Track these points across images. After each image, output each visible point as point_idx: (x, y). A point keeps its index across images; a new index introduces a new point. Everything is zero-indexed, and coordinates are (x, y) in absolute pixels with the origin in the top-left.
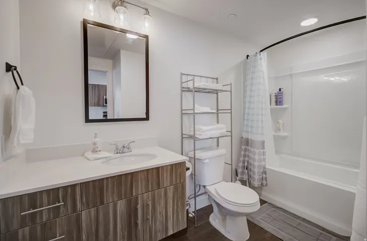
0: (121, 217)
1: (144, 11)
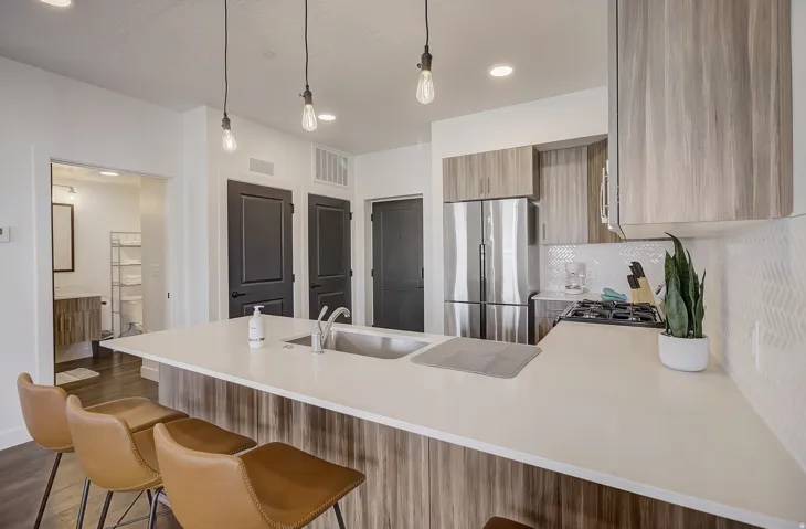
1: (69, 189)
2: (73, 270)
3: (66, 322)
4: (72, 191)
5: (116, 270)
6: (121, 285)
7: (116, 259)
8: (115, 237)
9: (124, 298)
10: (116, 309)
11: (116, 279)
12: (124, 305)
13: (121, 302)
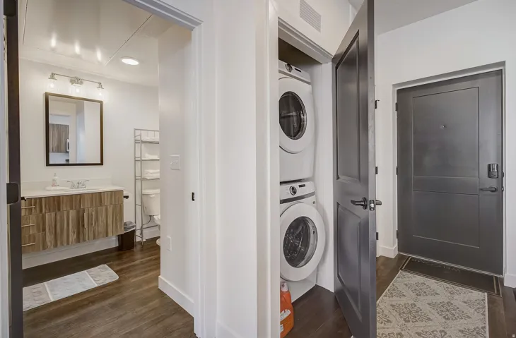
0: (72, 220)
1: (98, 85)
2: (102, 164)
3: (90, 216)
4: (100, 86)
5: (138, 164)
6: (143, 179)
7: (138, 155)
8: (138, 133)
9: (145, 192)
10: (138, 202)
11: (138, 174)
12: (144, 198)
13: (142, 195)
